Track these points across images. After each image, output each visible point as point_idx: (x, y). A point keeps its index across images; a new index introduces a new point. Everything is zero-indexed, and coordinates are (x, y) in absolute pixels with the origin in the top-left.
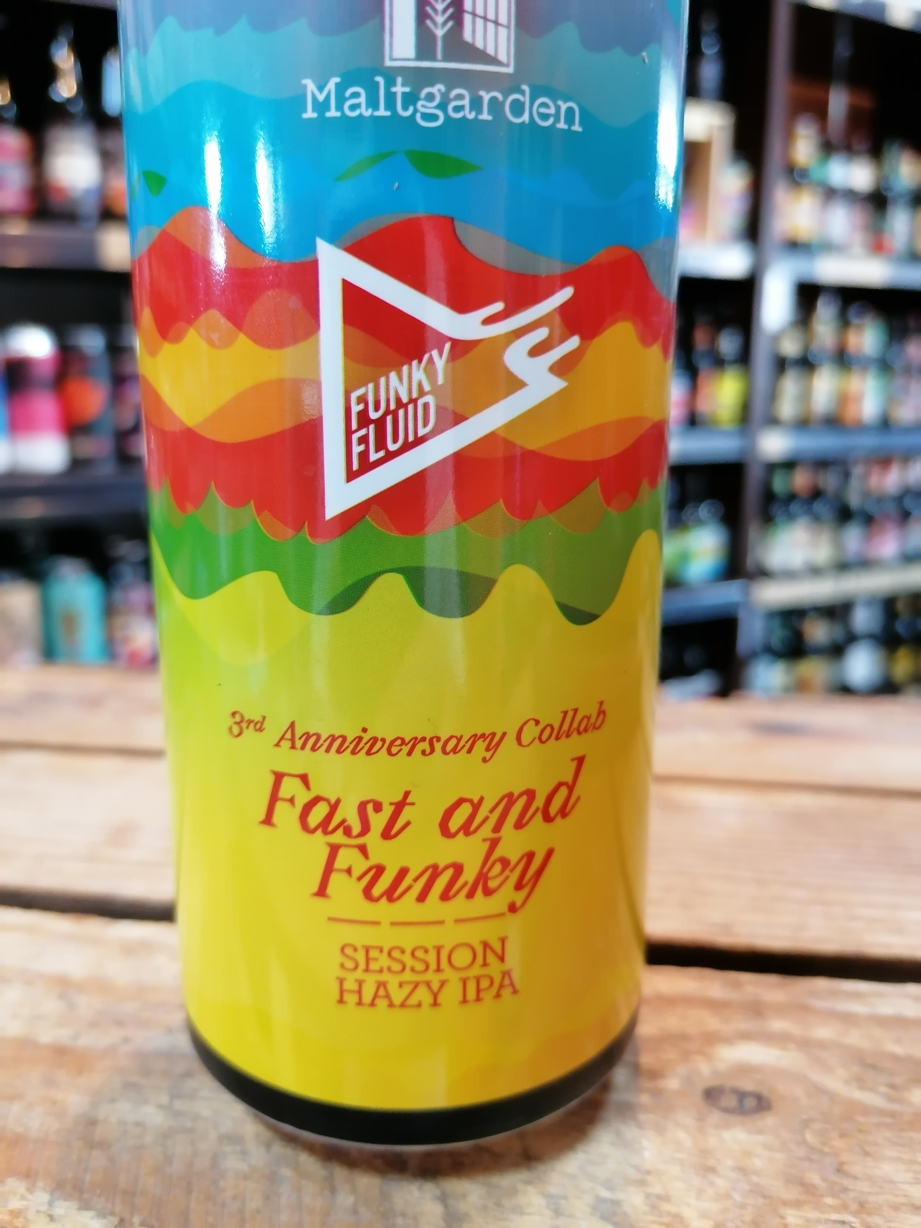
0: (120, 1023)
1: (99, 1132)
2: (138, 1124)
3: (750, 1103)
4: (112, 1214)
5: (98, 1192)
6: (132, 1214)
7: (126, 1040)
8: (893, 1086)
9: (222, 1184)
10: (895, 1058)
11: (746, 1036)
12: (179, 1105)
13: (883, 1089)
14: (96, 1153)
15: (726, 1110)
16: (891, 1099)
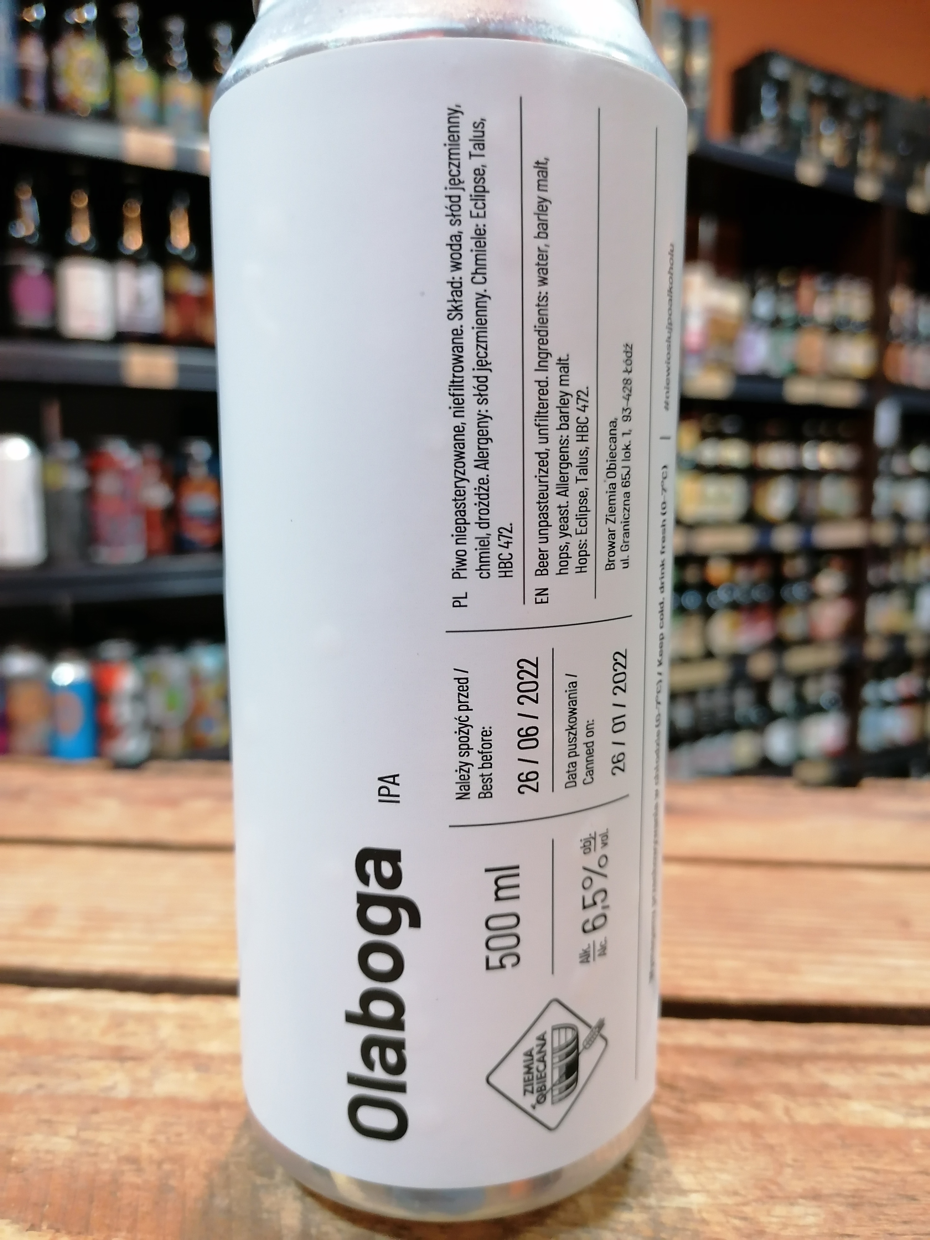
0: (35, 1072)
1: (14, 1159)
2: (48, 1152)
4: (24, 1221)
5: (13, 1205)
6: (41, 1221)
7: (40, 1086)
8: (683, 1101)
9: (119, 1194)
10: (688, 1078)
12: (85, 1135)
13: (674, 1103)
14: (12, 1176)
16: (679, 1110)
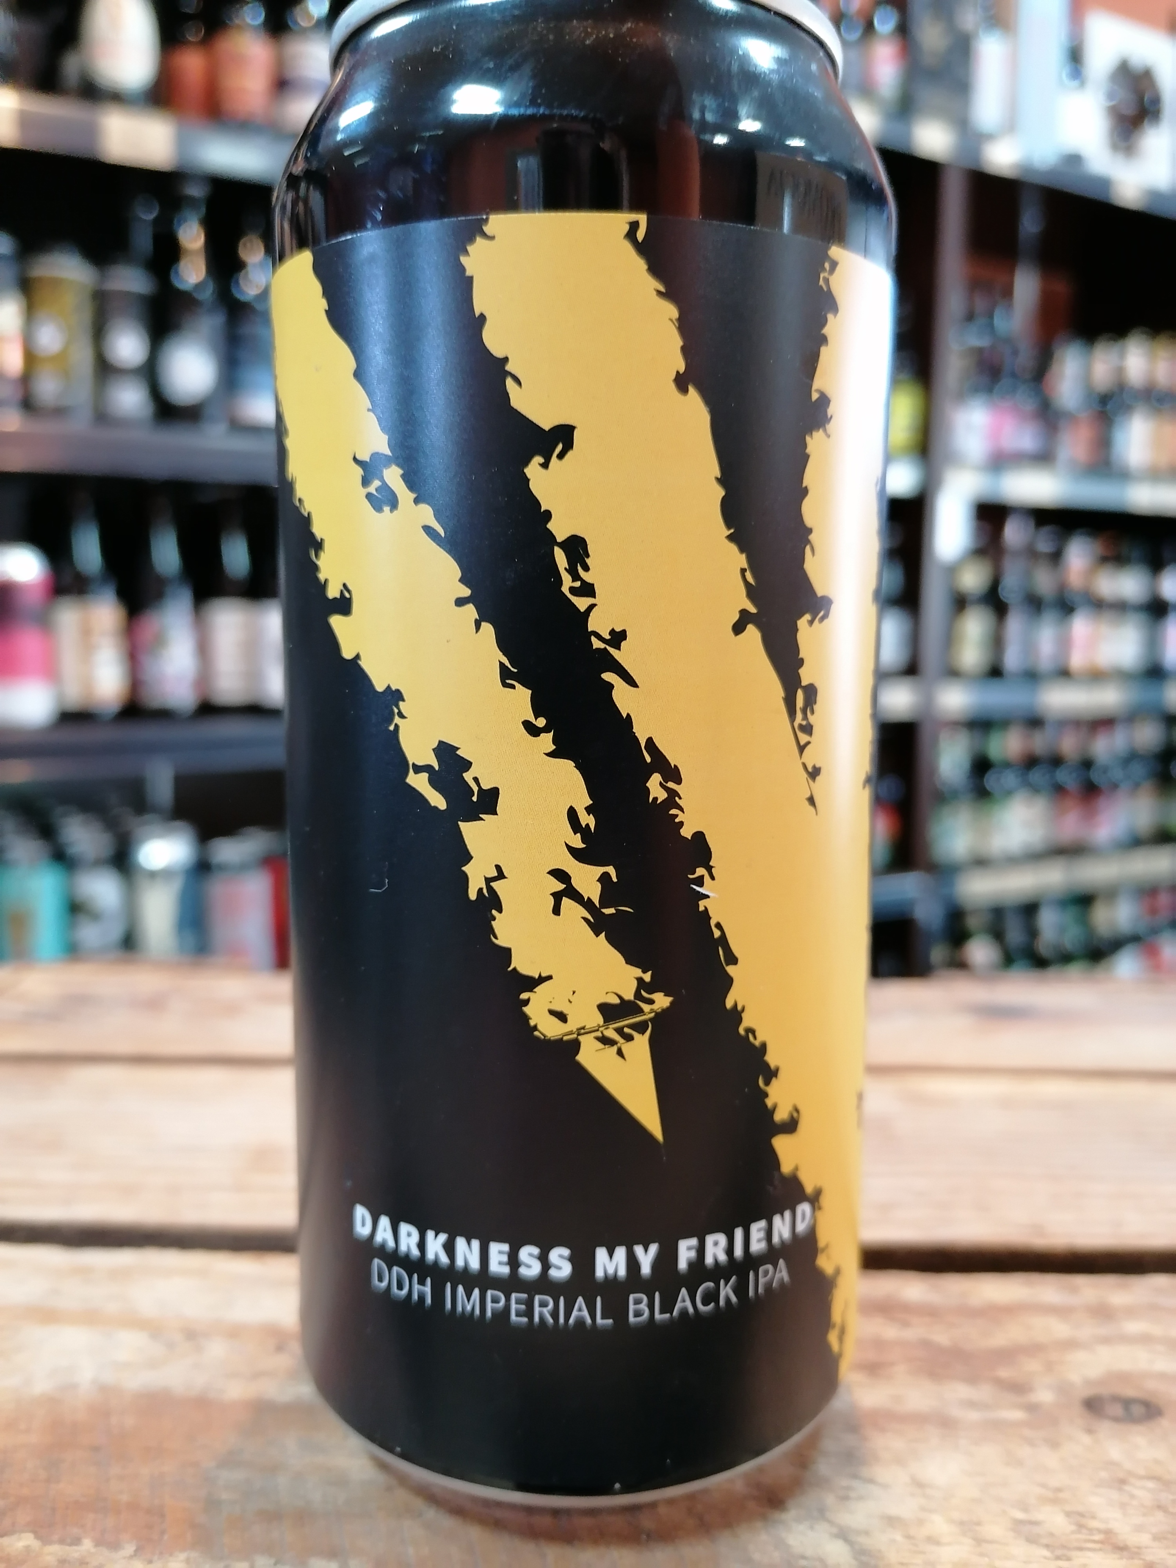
3: (1138, 1410)
11: (1106, 1341)
15: (1116, 1419)
